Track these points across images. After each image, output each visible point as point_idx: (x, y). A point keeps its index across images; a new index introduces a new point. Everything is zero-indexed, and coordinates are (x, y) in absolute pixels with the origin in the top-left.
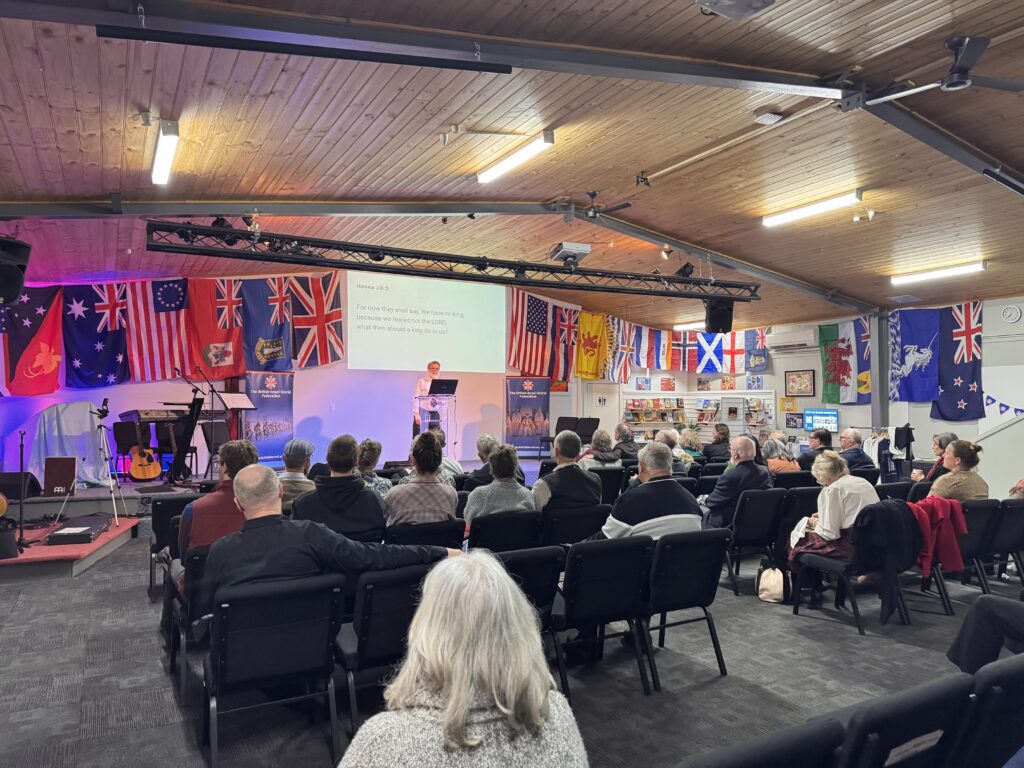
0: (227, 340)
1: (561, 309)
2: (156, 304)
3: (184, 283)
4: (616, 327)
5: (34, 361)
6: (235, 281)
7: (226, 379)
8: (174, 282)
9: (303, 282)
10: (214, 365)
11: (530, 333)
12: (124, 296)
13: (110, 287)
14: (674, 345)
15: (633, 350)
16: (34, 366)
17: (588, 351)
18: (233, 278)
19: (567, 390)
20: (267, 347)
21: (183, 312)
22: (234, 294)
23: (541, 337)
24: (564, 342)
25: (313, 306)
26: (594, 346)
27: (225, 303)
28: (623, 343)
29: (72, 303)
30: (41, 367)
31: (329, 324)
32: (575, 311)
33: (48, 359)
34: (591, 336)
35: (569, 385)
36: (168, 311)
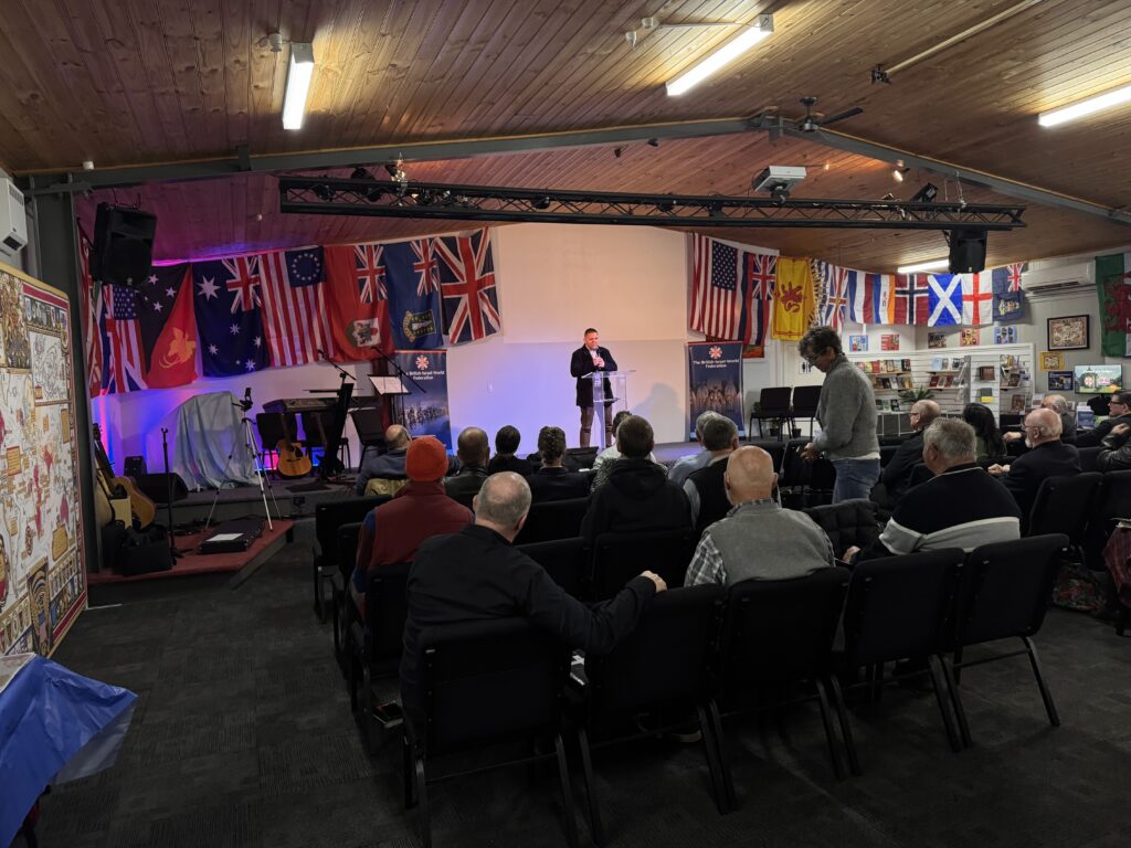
0: (372, 316)
1: (754, 255)
2: (291, 277)
3: (320, 252)
4: (824, 273)
5: (169, 349)
6: (376, 246)
7: (372, 361)
8: (309, 251)
9: (450, 242)
10: (359, 345)
11: (716, 289)
12: (256, 271)
13: (241, 261)
14: (897, 292)
15: (845, 302)
16: (170, 354)
17: (790, 306)
18: (373, 243)
19: (762, 355)
20: (415, 322)
21: (320, 285)
22: (375, 262)
23: (730, 292)
24: (758, 297)
25: (463, 271)
26: (799, 299)
27: (365, 273)
28: (832, 294)
29: (202, 282)
30: (176, 355)
31: (481, 291)
32: (771, 257)
33: (182, 346)
34: (794, 287)
35: (765, 348)
36: (304, 285)
